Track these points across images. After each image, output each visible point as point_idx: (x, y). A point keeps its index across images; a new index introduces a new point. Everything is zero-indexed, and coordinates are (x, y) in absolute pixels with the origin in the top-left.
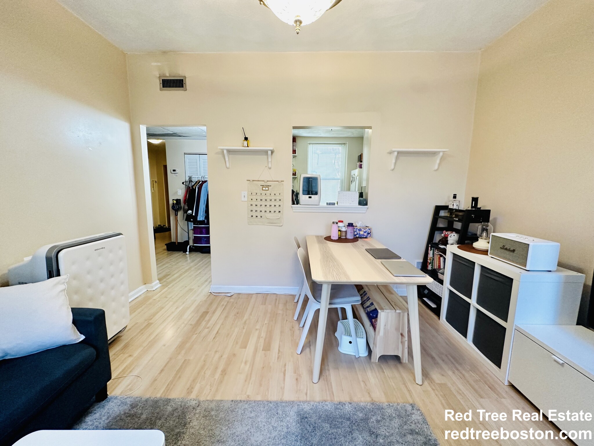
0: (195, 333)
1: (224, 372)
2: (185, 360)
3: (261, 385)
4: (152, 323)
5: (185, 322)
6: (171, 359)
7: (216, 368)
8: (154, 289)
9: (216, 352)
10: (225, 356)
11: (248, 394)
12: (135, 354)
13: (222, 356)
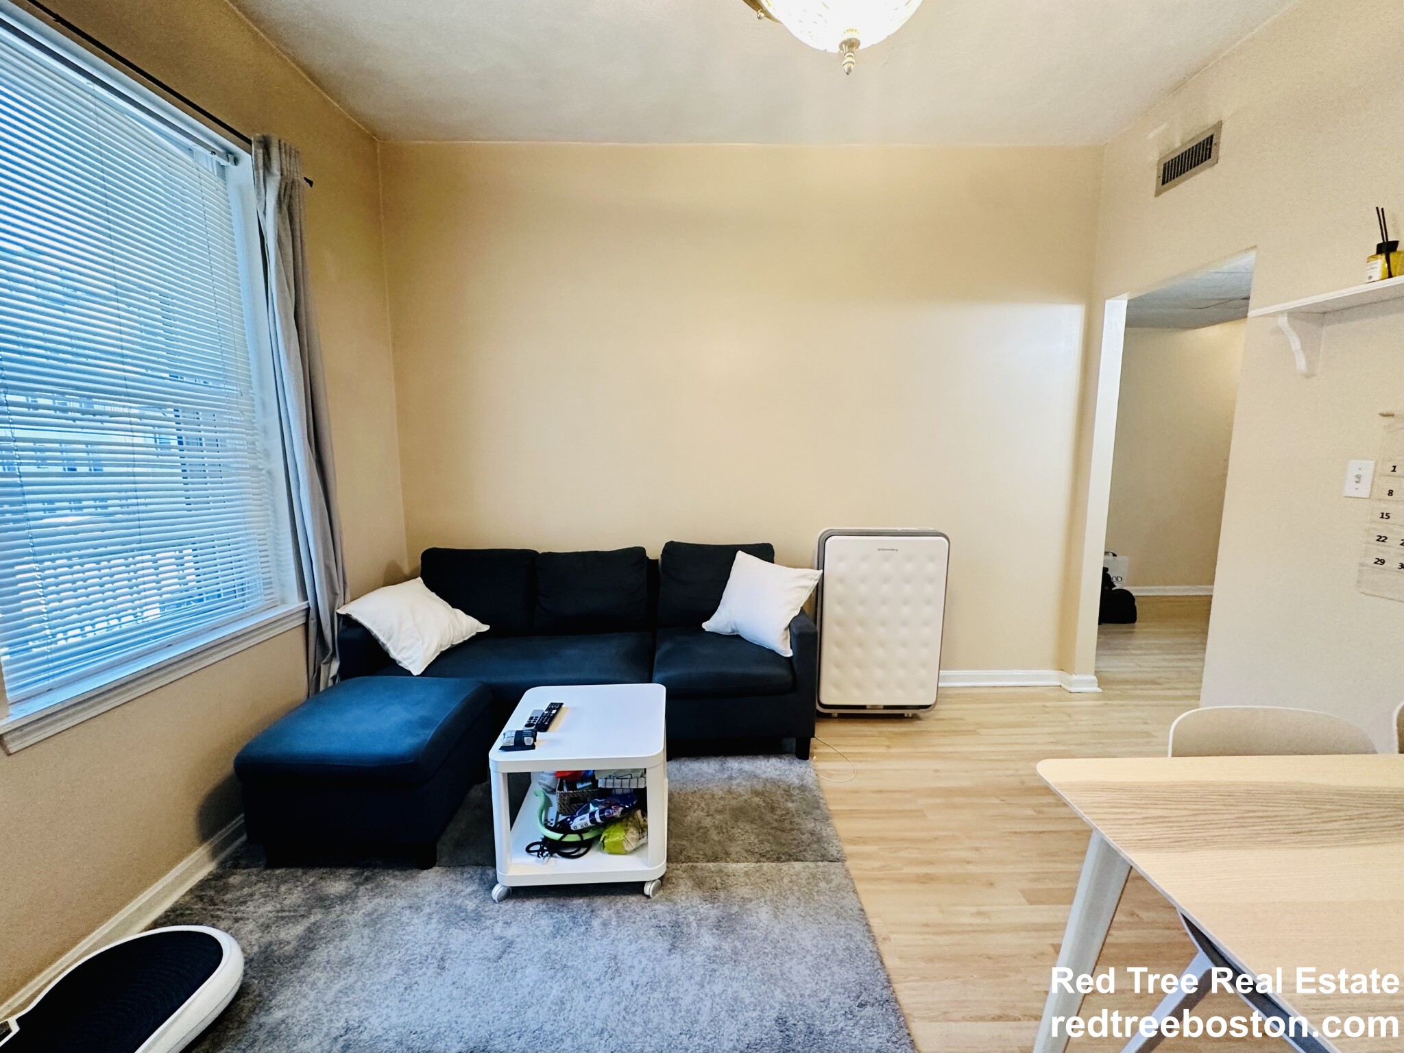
0: (1003, 798)
1: (927, 879)
2: (920, 811)
3: (930, 960)
4: (978, 734)
5: (1021, 772)
6: (911, 791)
7: (931, 863)
8: (1073, 689)
9: (977, 849)
10: (971, 868)
11: (892, 936)
12: (892, 751)
13: (968, 863)
